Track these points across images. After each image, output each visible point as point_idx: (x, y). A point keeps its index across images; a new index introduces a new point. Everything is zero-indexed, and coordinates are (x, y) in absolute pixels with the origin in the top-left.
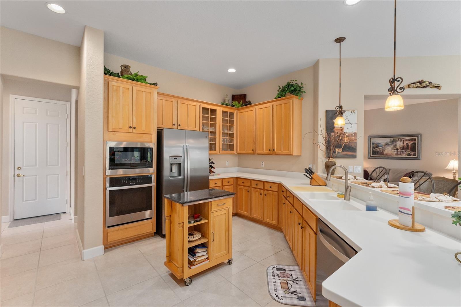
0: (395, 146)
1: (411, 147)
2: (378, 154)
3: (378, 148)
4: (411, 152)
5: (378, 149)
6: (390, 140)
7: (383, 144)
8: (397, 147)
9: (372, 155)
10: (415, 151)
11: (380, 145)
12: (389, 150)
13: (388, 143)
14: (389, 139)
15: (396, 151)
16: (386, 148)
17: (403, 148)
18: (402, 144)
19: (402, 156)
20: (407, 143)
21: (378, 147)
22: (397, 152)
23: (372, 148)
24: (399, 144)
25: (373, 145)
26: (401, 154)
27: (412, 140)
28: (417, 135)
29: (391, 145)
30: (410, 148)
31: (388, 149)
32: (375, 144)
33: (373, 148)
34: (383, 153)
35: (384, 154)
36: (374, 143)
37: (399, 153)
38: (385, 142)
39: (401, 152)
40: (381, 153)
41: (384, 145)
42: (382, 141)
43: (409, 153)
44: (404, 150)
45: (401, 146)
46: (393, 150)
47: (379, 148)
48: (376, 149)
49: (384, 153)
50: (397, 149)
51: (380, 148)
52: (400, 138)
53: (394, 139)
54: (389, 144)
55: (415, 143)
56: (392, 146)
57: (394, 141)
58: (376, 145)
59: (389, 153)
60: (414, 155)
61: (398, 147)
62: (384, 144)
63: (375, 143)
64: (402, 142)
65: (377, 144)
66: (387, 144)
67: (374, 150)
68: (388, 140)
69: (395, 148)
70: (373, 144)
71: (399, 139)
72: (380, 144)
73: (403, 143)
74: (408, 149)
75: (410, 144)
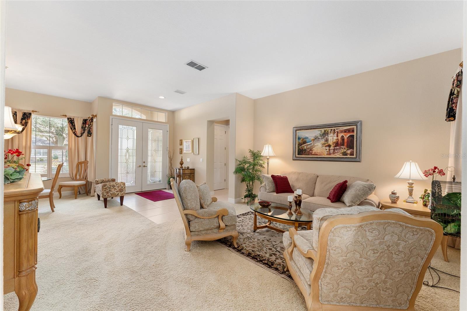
0: (327, 140)
1: (348, 142)
2: (305, 153)
3: (305, 145)
4: (348, 150)
5: (305, 146)
7: (311, 139)
8: (329, 142)
9: (298, 155)
10: (353, 149)
11: (307, 140)
12: (319, 148)
13: (318, 137)
14: (319, 131)
15: (327, 148)
16: (315, 145)
17: (337, 144)
18: (335, 138)
19: (335, 155)
20: (343, 136)
21: (305, 142)
22: (329, 150)
23: (298, 145)
24: (332, 138)
25: (299, 141)
26: (334, 153)
27: (349, 131)
28: (355, 123)
29: (321, 139)
30: (346, 144)
31: (318, 145)
32: (301, 139)
33: (300, 145)
34: (311, 152)
35: (313, 153)
36: (300, 137)
37: (332, 151)
38: (314, 135)
39: (334, 150)
40: (309, 151)
41: (312, 140)
42: (310, 135)
43: (345, 150)
44: (337, 147)
45: (335, 141)
46: (324, 148)
47: (307, 144)
48: (303, 146)
49: (312, 152)
50: (329, 146)
51: (307, 145)
52: (333, 129)
53: (325, 131)
54: (319, 139)
55: (353, 136)
56: (323, 141)
57: (325, 134)
58: (303, 140)
59: (319, 151)
60: (352, 154)
61: (330, 142)
62: (313, 138)
63: (302, 137)
64: (335, 135)
65: (303, 139)
66: (316, 138)
67: (300, 147)
68: (317, 133)
69: (327, 144)
70: (299, 138)
71: (332, 130)
72: (308, 138)
73: (337, 136)
74: (343, 145)
75: (346, 138)
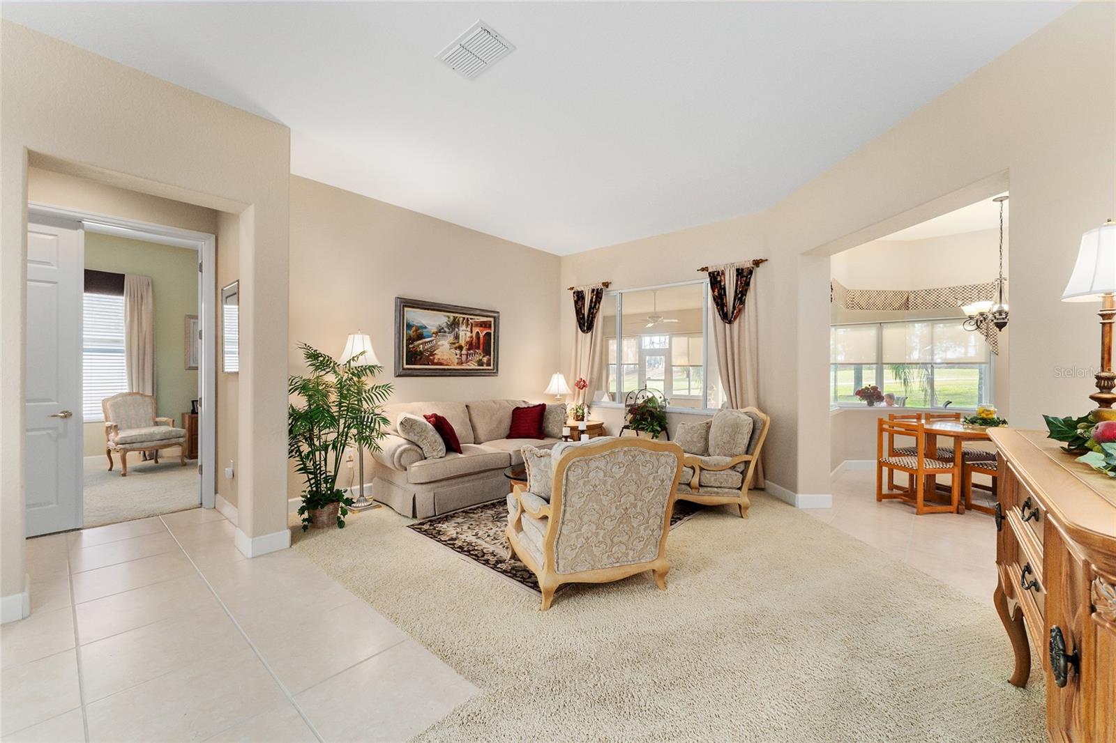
0: (457, 337)
1: (484, 343)
2: (420, 359)
3: (420, 342)
4: (484, 356)
5: (420, 345)
6: (446, 319)
7: (433, 331)
8: (460, 342)
9: (407, 364)
10: (490, 355)
11: (425, 332)
12: (444, 350)
13: (443, 329)
14: (445, 316)
15: (458, 352)
16: (439, 343)
17: (471, 346)
18: (469, 334)
19: (469, 365)
20: (478, 332)
21: (420, 337)
22: (461, 356)
23: (407, 340)
24: (465, 334)
25: (411, 332)
26: (467, 361)
27: (485, 325)
28: (492, 313)
29: (449, 333)
30: (481, 347)
31: (443, 345)
32: (414, 329)
33: (411, 340)
34: (431, 358)
35: (435, 361)
36: (411, 323)
37: (464, 357)
38: (437, 324)
39: (467, 355)
40: (428, 356)
41: (433, 333)
42: (431, 321)
43: (481, 357)
44: (472, 351)
45: (468, 339)
46: (453, 351)
47: (424, 340)
48: (416, 343)
49: (434, 358)
50: (460, 348)
51: (426, 343)
52: (466, 316)
53: (455, 318)
54: (445, 332)
55: (490, 333)
56: (451, 338)
57: (454, 324)
58: (416, 330)
59: (445, 358)
60: (489, 364)
61: (462, 342)
62: (435, 330)
63: (415, 323)
64: (469, 329)
65: (418, 328)
66: (440, 331)
67: (411, 346)
68: (441, 319)
69: (457, 345)
70: (409, 326)
71: (464, 318)
72: (425, 328)
73: (472, 332)
74: (478, 348)
75: (481, 336)
